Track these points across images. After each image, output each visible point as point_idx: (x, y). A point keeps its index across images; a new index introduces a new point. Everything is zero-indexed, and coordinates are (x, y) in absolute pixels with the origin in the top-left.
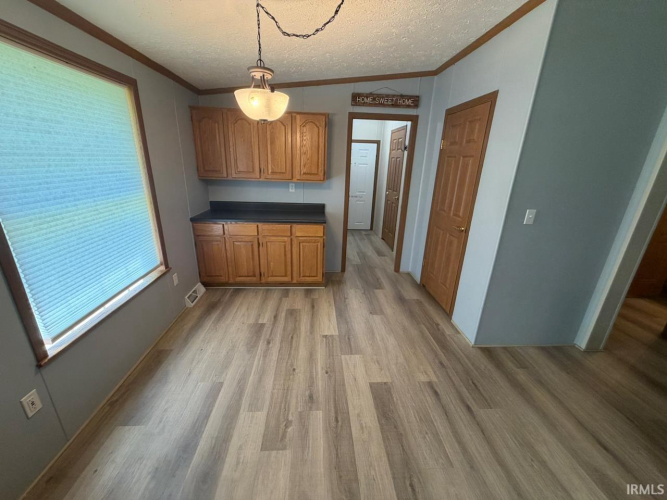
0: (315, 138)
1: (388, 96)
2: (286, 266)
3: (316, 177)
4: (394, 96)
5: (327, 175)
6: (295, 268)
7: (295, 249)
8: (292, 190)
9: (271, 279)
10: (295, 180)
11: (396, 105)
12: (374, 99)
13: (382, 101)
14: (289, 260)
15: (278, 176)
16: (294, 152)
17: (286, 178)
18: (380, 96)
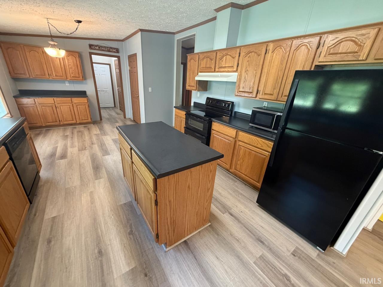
0: (75, 62)
1: (105, 47)
2: (72, 116)
3: (79, 79)
4: (108, 47)
5: (84, 78)
6: (77, 117)
7: (75, 109)
8: (67, 84)
9: (65, 123)
10: (68, 80)
11: (109, 51)
12: (99, 48)
13: (103, 49)
14: (73, 113)
15: (59, 77)
16: (65, 67)
17: (63, 79)
18: (102, 47)
